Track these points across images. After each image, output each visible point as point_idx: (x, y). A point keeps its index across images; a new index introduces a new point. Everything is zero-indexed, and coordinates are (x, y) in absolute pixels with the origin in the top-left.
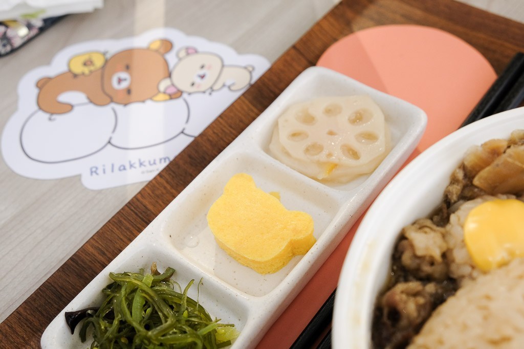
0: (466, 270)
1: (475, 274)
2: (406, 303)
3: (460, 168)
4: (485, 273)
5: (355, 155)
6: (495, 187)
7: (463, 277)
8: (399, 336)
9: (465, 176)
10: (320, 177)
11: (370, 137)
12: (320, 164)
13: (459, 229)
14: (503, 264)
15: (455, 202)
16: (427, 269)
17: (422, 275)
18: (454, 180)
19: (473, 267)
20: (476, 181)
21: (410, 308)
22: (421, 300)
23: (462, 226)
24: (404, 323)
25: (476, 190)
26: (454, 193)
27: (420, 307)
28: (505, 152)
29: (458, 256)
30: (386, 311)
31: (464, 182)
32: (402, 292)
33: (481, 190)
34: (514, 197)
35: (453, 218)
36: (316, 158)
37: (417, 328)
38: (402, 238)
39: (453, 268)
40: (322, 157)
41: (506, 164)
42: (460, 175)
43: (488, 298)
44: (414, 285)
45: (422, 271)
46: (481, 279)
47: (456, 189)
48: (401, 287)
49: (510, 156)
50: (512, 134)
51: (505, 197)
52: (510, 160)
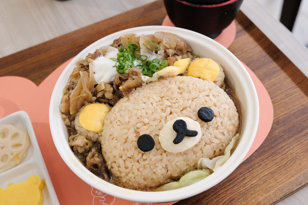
0: (97, 136)
1: (100, 134)
2: (94, 160)
3: (62, 114)
4: (102, 131)
5: (18, 145)
6: (77, 109)
7: (98, 138)
8: (103, 169)
9: (66, 115)
10: (18, 163)
11: (15, 135)
12: (12, 160)
13: (82, 129)
14: (103, 125)
15: (71, 124)
16: (88, 147)
17: (88, 149)
18: (64, 119)
19: (97, 133)
20: (71, 113)
21: (97, 160)
22: (97, 155)
23: (82, 127)
24: (100, 165)
25: (73, 115)
26: (68, 122)
27: (98, 157)
28: (69, 98)
29: (90, 135)
30: (93, 168)
31: (67, 117)
32: (90, 159)
33: (74, 114)
34: (83, 107)
35: (77, 128)
36: (9, 159)
37: (104, 162)
38: (72, 148)
39: (92, 139)
40: (10, 157)
41: (73, 101)
42: (64, 116)
43: (111, 135)
44: (90, 154)
45: (87, 149)
46: (103, 133)
47: (67, 121)
48: (88, 159)
49: (72, 98)
50: (63, 92)
51: (81, 109)
52: (73, 99)
